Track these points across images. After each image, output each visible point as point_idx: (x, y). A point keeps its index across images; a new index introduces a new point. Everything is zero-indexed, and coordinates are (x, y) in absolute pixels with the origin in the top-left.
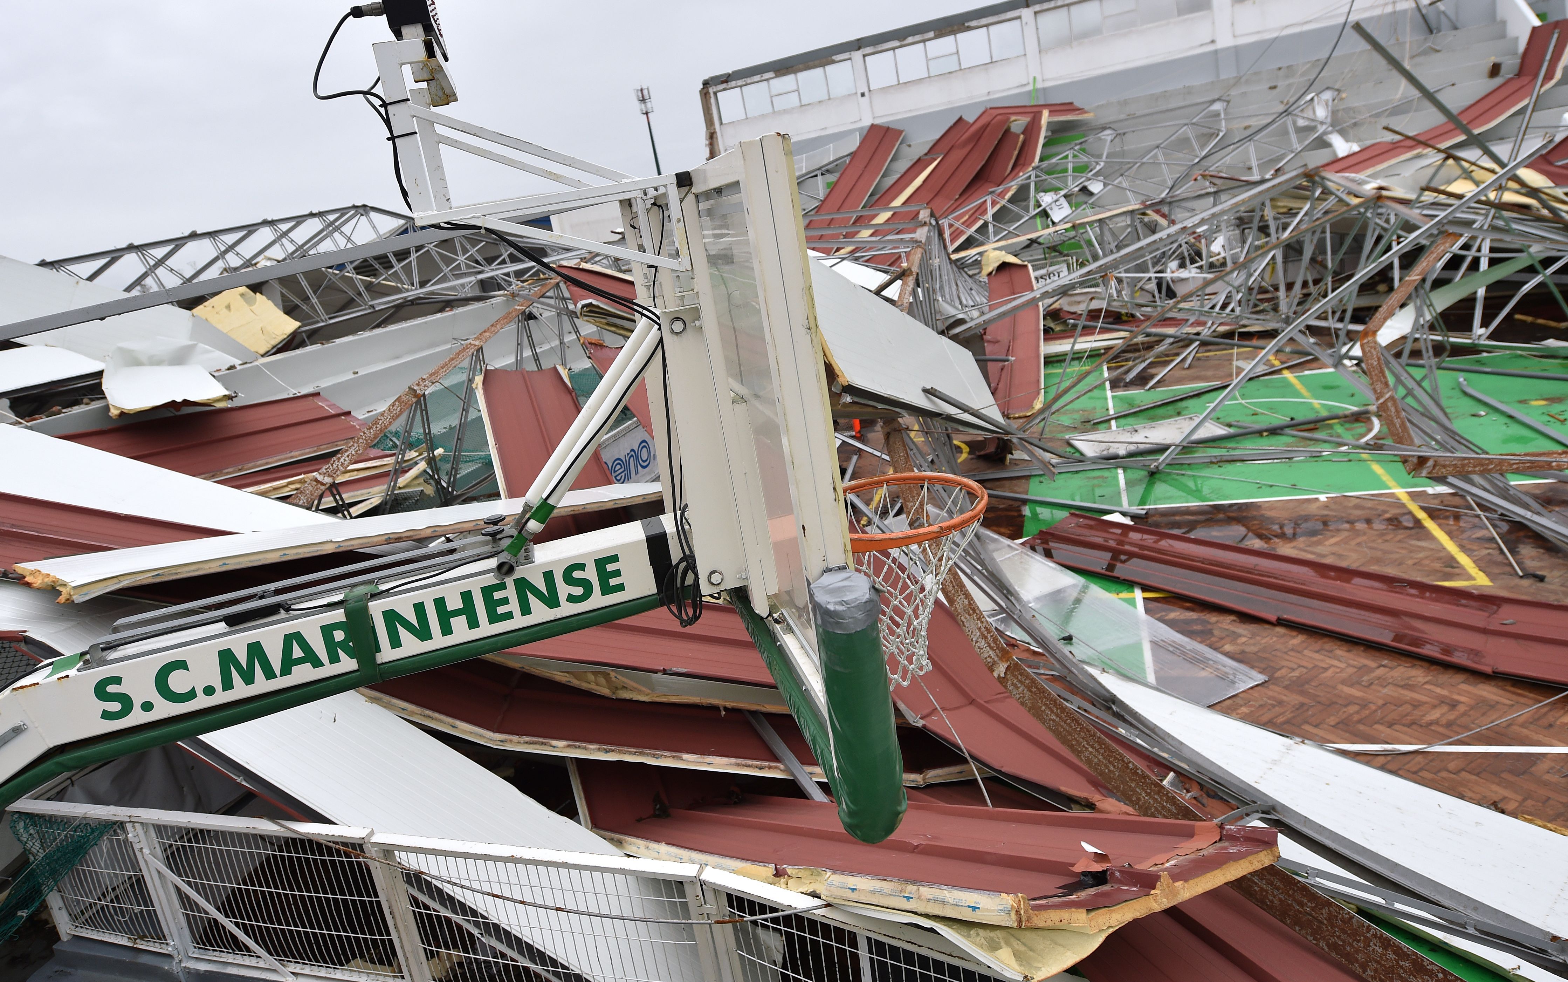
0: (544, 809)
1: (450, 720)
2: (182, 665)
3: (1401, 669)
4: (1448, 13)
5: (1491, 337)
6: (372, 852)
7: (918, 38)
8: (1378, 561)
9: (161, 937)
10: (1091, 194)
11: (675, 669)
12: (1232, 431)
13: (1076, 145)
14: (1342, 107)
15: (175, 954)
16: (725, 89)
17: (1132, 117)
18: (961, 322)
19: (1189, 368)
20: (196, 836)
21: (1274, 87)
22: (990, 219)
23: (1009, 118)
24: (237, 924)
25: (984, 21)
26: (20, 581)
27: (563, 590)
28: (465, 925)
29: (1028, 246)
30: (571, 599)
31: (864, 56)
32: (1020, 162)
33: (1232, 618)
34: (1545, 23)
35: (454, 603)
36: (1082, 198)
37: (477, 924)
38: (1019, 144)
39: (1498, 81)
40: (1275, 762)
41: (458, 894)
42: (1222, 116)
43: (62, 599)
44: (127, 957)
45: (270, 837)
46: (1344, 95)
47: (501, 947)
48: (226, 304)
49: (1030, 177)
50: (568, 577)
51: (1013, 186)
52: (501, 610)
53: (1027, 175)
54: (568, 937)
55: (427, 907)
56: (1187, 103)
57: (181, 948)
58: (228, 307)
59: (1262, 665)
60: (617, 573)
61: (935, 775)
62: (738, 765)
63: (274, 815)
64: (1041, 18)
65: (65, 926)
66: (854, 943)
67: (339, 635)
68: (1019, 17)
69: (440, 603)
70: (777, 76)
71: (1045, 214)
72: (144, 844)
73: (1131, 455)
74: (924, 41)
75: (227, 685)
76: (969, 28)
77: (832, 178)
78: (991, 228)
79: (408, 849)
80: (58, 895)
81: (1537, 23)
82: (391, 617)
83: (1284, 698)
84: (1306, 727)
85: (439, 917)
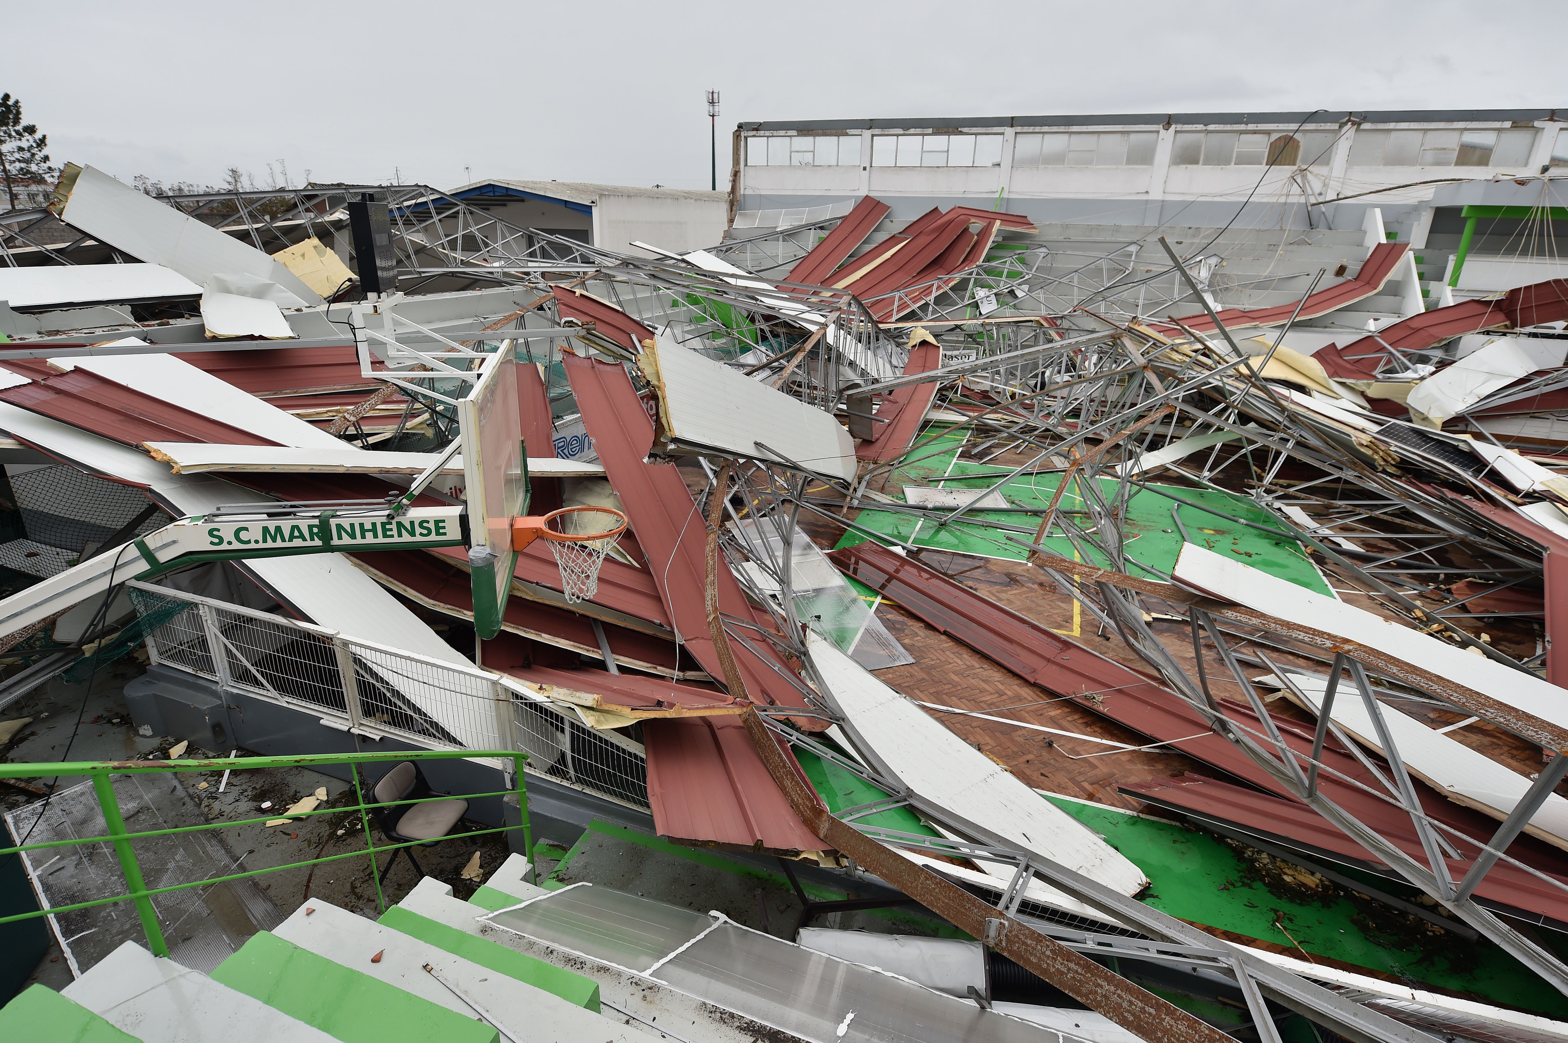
0: (448, 646)
1: (403, 586)
2: (246, 529)
3: (991, 671)
4: (1327, 214)
5: (1210, 480)
6: (335, 641)
7: (918, 131)
8: (1029, 610)
9: (212, 671)
10: (1016, 297)
11: (543, 584)
12: (1014, 507)
13: (1015, 254)
14: (1220, 272)
15: (220, 682)
16: (754, 136)
17: (1068, 240)
18: (857, 386)
19: (1020, 453)
20: (239, 619)
21: (1181, 243)
22: (932, 302)
23: (969, 220)
24: (258, 671)
25: (974, 130)
26: (147, 453)
27: (418, 530)
28: (382, 689)
29: (952, 330)
30: (421, 534)
31: (873, 136)
32: (969, 258)
33: (922, 625)
34: (1392, 242)
35: (368, 526)
36: (1009, 299)
37: (388, 689)
38: (972, 243)
39: (1341, 280)
40: (881, 704)
41: (375, 668)
42: (1133, 257)
43: (174, 471)
44: (191, 679)
45: (282, 626)
46: (1224, 264)
47: (399, 703)
48: (302, 253)
49: (971, 274)
50: (421, 524)
51: (957, 277)
52: (389, 533)
53: (971, 270)
54: (433, 702)
55: (363, 677)
56: (1113, 239)
57: (224, 679)
58: (303, 255)
59: (918, 654)
60: (444, 528)
61: (691, 675)
62: (574, 646)
63: (286, 615)
64: (1020, 138)
65: (155, 658)
66: (562, 723)
67: (315, 530)
68: (1003, 134)
69: (362, 525)
70: (798, 135)
71: (976, 306)
72: (208, 617)
73: (936, 509)
74: (923, 135)
75: (265, 541)
76: (961, 133)
77: (824, 234)
78: (930, 309)
79: (356, 644)
80: (152, 638)
81: (1384, 241)
82: (339, 527)
83: (916, 674)
84: (917, 691)
85: (369, 683)
